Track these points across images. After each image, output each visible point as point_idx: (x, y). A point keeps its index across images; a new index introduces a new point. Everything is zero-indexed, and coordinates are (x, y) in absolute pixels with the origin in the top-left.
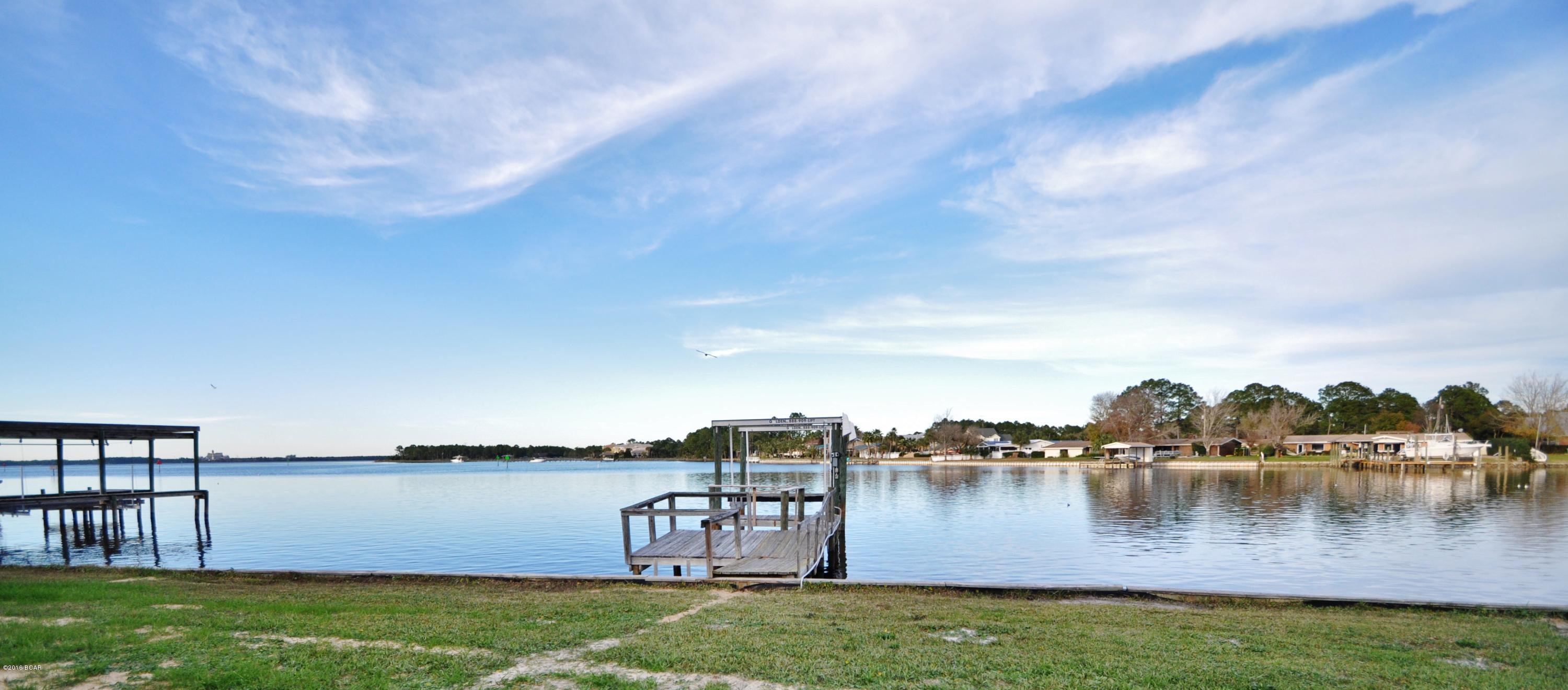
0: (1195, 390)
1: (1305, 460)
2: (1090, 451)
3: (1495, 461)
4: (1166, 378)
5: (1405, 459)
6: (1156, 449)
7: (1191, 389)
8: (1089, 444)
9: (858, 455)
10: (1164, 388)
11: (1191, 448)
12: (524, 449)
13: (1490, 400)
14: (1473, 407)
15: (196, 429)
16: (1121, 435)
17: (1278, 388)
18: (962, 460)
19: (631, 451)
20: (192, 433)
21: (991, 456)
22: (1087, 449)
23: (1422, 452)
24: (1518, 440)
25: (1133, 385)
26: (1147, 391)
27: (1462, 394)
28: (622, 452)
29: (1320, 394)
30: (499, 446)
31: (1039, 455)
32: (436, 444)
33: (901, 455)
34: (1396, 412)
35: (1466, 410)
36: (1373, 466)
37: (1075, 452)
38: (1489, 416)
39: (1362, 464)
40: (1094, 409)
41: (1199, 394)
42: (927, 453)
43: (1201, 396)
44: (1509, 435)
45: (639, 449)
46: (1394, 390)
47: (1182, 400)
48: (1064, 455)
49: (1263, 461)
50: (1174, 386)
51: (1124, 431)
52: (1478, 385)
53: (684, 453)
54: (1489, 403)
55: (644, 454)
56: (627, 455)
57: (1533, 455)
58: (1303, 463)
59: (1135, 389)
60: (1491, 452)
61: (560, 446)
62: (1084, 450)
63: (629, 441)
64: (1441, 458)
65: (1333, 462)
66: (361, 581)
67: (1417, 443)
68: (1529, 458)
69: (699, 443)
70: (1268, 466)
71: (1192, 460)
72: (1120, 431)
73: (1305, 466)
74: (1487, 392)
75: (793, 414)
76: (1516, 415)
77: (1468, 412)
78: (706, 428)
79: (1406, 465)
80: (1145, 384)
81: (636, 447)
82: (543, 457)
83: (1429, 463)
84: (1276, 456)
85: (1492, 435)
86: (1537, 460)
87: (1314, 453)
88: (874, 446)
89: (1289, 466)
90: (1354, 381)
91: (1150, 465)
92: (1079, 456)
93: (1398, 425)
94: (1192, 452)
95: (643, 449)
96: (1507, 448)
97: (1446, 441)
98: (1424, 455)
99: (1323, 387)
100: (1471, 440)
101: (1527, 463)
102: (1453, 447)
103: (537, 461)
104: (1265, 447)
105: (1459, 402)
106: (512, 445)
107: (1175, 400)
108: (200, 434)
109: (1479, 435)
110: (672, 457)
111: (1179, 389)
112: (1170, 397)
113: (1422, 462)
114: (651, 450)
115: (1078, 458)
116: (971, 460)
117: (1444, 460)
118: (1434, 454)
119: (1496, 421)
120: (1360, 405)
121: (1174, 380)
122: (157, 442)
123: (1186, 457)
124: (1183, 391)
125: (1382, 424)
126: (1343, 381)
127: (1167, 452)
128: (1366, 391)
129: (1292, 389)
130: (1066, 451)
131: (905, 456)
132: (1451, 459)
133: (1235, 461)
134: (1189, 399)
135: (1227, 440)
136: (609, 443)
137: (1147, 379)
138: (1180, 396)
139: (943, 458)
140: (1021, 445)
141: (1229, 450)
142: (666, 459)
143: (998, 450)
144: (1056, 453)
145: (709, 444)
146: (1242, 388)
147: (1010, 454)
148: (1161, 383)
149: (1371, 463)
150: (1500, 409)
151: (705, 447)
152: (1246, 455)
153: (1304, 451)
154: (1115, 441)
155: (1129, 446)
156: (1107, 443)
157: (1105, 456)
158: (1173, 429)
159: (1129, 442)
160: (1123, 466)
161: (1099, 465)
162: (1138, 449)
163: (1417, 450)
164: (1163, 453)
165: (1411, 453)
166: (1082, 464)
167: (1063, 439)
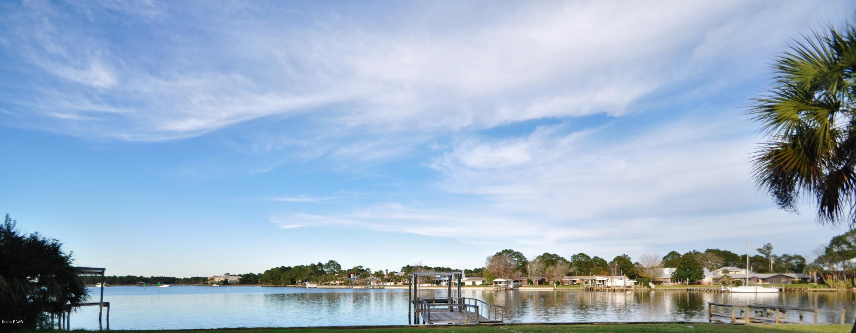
0: (524, 255)
1: (571, 287)
2: (485, 283)
3: (638, 288)
4: (512, 249)
5: (608, 287)
6: (514, 281)
7: (522, 255)
8: (485, 279)
9: (371, 284)
10: (512, 253)
11: (527, 281)
13: (632, 262)
14: (626, 265)
16: (499, 276)
18: (427, 287)
19: (228, 281)
21: (441, 284)
22: (484, 281)
23: (614, 284)
24: (645, 279)
25: (499, 252)
26: (505, 254)
27: (623, 259)
28: (222, 281)
29: (571, 258)
30: (128, 277)
31: (462, 284)
33: (395, 284)
34: (599, 266)
35: (624, 266)
36: (597, 289)
37: (479, 282)
38: (634, 269)
39: (592, 289)
40: (487, 263)
41: (525, 257)
43: (526, 258)
44: (641, 277)
45: (233, 279)
46: (597, 257)
47: (519, 259)
48: (474, 284)
49: (556, 288)
50: (515, 253)
51: (500, 273)
52: (627, 256)
53: (264, 282)
54: (632, 263)
55: (237, 282)
56: (225, 283)
57: (650, 285)
58: (570, 288)
59: (500, 254)
60: (636, 284)
61: (172, 277)
62: (482, 282)
63: (226, 274)
64: (620, 287)
65: (581, 288)
67: (612, 280)
68: (649, 287)
70: (557, 289)
71: (527, 287)
72: (499, 274)
73: (571, 289)
74: (630, 258)
75: (330, 261)
76: (642, 269)
77: (625, 267)
78: (278, 268)
79: (608, 289)
80: (503, 251)
81: (231, 278)
83: (616, 288)
84: (560, 285)
85: (636, 277)
86: (652, 287)
87: (573, 284)
88: (379, 278)
89: (565, 289)
90: (584, 253)
91: (512, 289)
92: (481, 285)
93: (601, 272)
94: (527, 283)
95: (236, 279)
96: (642, 282)
97: (621, 279)
98: (614, 285)
99: (572, 255)
100: (629, 279)
101: (648, 288)
102: (624, 282)
103: (165, 286)
104: (556, 281)
105: (622, 262)
107: (516, 259)
109: (631, 277)
110: (254, 284)
111: (517, 254)
112: (514, 258)
113: (614, 288)
114: (241, 280)
115: (480, 286)
116: (431, 286)
117: (621, 287)
118: (618, 285)
119: (636, 271)
120: (586, 263)
121: (515, 250)
123: (525, 285)
124: (519, 255)
125: (595, 272)
126: (579, 253)
128: (588, 257)
130: (475, 282)
131: (397, 284)
132: (624, 287)
133: (546, 287)
134: (521, 259)
135: (541, 278)
136: (212, 276)
137: (504, 249)
138: (518, 257)
141: (541, 282)
142: (250, 285)
143: (443, 281)
144: (470, 283)
146: (542, 255)
148: (510, 251)
149: (596, 288)
150: (636, 266)
151: (277, 279)
152: (548, 284)
153: (570, 283)
154: (497, 278)
155: (504, 280)
156: (495, 279)
157: (494, 285)
158: (520, 273)
159: (503, 278)
160: (502, 289)
161: (492, 289)
162: (507, 281)
163: (612, 283)
164: (517, 283)
165: (609, 284)
166: (482, 288)
167: (472, 276)
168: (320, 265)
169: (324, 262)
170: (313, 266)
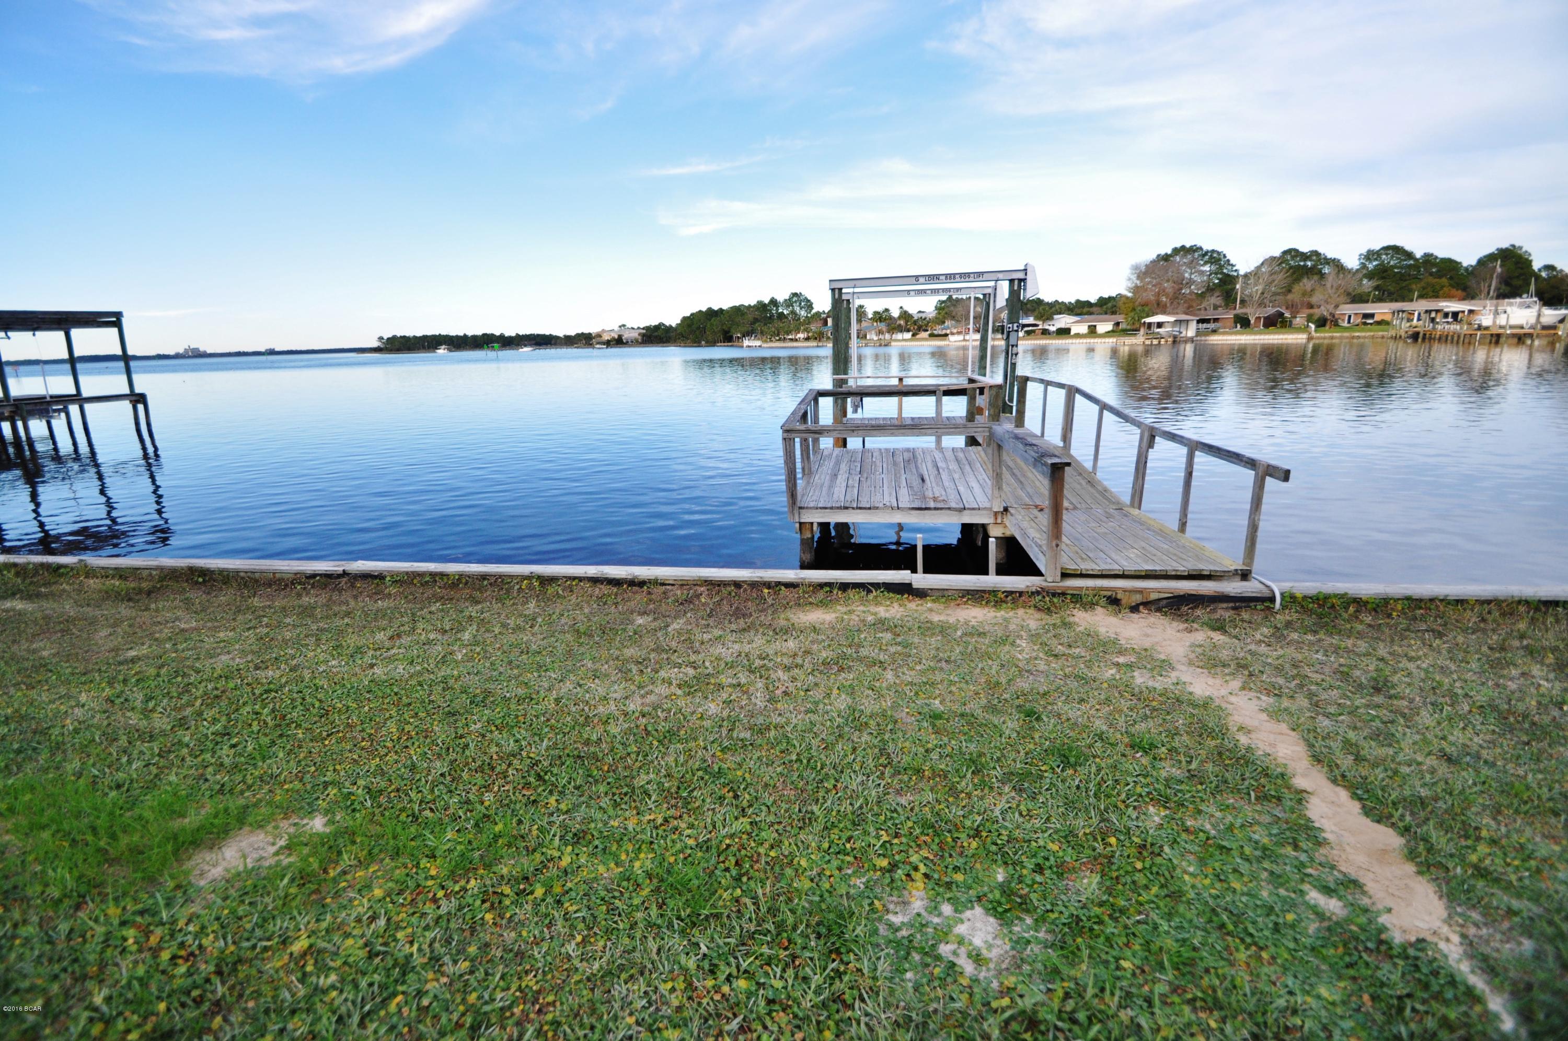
0: (1228, 256)
1: (1356, 332)
2: (1121, 327)
4: (1199, 244)
5: (1480, 328)
6: (1198, 322)
7: (1225, 256)
8: (1120, 318)
9: (865, 336)
10: (1196, 255)
11: (1233, 320)
12: (510, 337)
13: (1534, 264)
14: (1524, 272)
15: (118, 315)
16: (1161, 308)
17: (1316, 253)
19: (623, 337)
20: (114, 320)
22: (1117, 324)
23: (1502, 320)
25: (1163, 253)
26: (1178, 258)
28: (613, 339)
29: (1359, 260)
30: (484, 335)
31: (1064, 332)
32: (419, 334)
33: (913, 335)
34: (1440, 277)
37: (1104, 327)
40: (1129, 279)
41: (1232, 263)
42: (944, 332)
43: (1234, 265)
45: (631, 335)
46: (1434, 254)
47: (1214, 268)
48: (1092, 331)
49: (1312, 334)
50: (1207, 252)
51: (1163, 303)
52: (1521, 248)
53: (678, 338)
54: (1534, 267)
55: (637, 341)
56: (619, 342)
58: (1354, 335)
59: (1166, 258)
61: (547, 333)
62: (1114, 325)
63: (620, 326)
64: (1522, 327)
65: (1388, 333)
66: (324, 587)
67: (1496, 310)
69: (694, 327)
70: (1318, 338)
71: (1231, 334)
72: (1160, 303)
73: (1359, 337)
74: (1529, 255)
75: (792, 294)
78: (700, 311)
79: (1480, 336)
80: (1176, 251)
81: (628, 333)
82: (531, 345)
83: (1506, 331)
84: (1327, 328)
87: (1365, 324)
88: (882, 326)
89: (1341, 338)
90: (1399, 244)
91: (1192, 340)
92: (1108, 332)
93: (1445, 292)
94: (1234, 324)
95: (635, 335)
97: (1529, 308)
98: (1502, 323)
99: (1364, 251)
102: (1535, 314)
103: (526, 349)
104: (1316, 317)
106: (498, 334)
107: (1207, 268)
108: (125, 321)
110: (666, 343)
111: (1211, 256)
112: (1202, 266)
113: (1501, 331)
114: (643, 335)
115: (1108, 334)
120: (1401, 271)
121: (1207, 247)
122: (75, 333)
123: (1227, 329)
124: (1215, 258)
125: (1424, 292)
126: (1384, 244)
127: (1208, 326)
128: (1409, 255)
129: (1330, 255)
130: (1095, 327)
131: (917, 336)
132: (1532, 327)
133: (1283, 333)
134: (1221, 267)
135: (1271, 311)
136: (599, 329)
137: (1178, 245)
138: (1212, 264)
139: (961, 337)
140: (1044, 321)
141: (1274, 322)
142: (660, 345)
144: (1083, 329)
145: (704, 328)
146: (1277, 255)
147: (1033, 331)
148: (1193, 250)
150: (1546, 273)
151: (701, 332)
152: (1290, 326)
153: (1359, 320)
154: (1154, 314)
155: (1171, 319)
156: (1148, 316)
157: (1142, 331)
158: (1215, 299)
159: (1169, 314)
160: (1163, 342)
161: (1138, 341)
162: (1180, 321)
163: (1495, 318)
164: (1205, 325)
165: (1486, 320)
166: (1111, 341)
167: (1091, 313)
168: (773, 302)
169: (781, 297)
170: (761, 306)
